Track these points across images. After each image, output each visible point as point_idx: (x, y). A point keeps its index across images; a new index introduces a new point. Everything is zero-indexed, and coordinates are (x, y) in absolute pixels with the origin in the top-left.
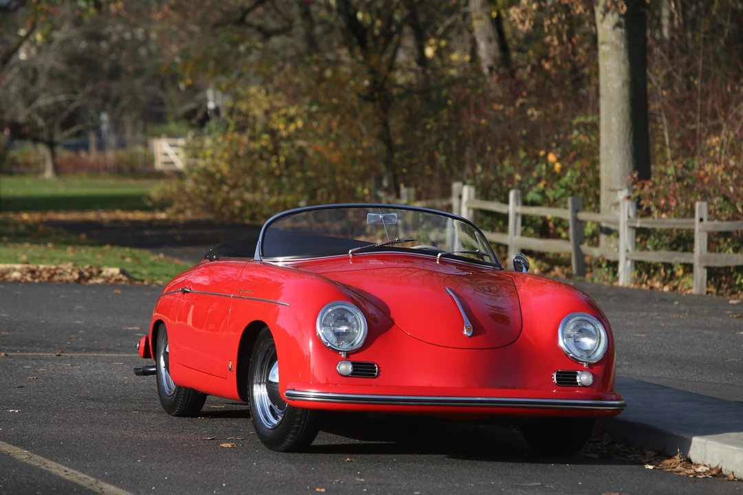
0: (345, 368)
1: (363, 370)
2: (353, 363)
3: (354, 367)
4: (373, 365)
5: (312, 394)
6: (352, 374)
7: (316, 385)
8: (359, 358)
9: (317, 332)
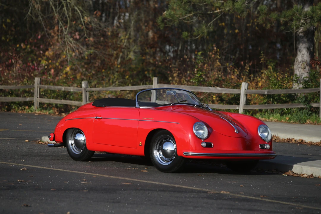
0: (204, 144)
1: (209, 145)
2: (206, 143)
3: (206, 144)
4: (211, 143)
5: (190, 153)
6: (206, 146)
7: (192, 150)
8: (208, 141)
9: (194, 133)
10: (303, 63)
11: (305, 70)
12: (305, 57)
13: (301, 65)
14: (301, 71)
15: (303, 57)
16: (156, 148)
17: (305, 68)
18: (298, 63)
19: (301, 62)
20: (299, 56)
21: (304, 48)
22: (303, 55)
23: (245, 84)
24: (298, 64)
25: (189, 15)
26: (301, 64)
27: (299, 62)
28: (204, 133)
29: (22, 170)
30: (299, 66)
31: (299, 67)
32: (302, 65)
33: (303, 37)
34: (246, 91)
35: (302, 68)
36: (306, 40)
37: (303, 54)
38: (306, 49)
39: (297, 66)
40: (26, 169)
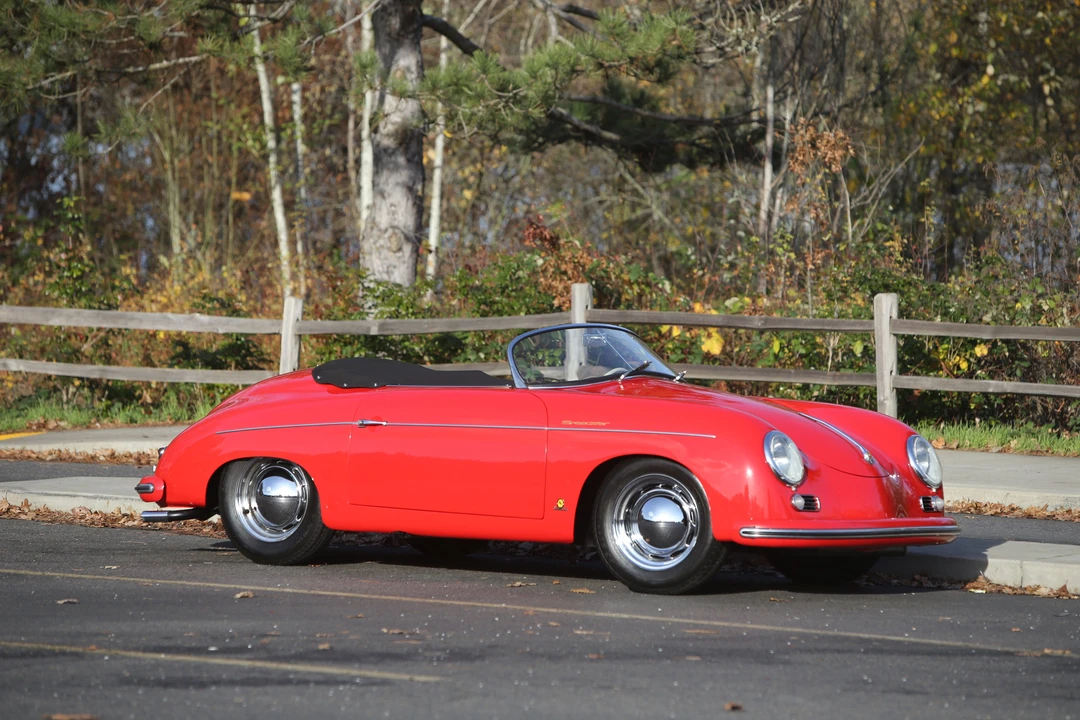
0: (799, 502)
2: (803, 497)
3: (804, 501)
4: (813, 497)
6: (805, 508)
8: (806, 491)
9: (768, 464)
10: (395, 233)
11: (400, 254)
12: (400, 215)
13: (390, 237)
14: (386, 259)
15: (394, 213)
16: (619, 516)
17: (400, 249)
18: (379, 233)
19: (386, 230)
20: (380, 209)
21: (398, 184)
22: (393, 208)
23: (296, 304)
24: (379, 237)
25: (59, 77)
26: (386, 235)
27: (380, 230)
28: (790, 464)
29: (242, 597)
30: (381, 242)
31: (382, 246)
32: (393, 239)
33: (393, 153)
34: (298, 324)
35: (389, 249)
36: (401, 160)
37: (395, 203)
38: (405, 190)
39: (375, 243)
40: (251, 595)
